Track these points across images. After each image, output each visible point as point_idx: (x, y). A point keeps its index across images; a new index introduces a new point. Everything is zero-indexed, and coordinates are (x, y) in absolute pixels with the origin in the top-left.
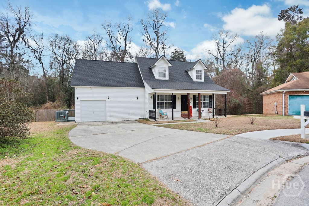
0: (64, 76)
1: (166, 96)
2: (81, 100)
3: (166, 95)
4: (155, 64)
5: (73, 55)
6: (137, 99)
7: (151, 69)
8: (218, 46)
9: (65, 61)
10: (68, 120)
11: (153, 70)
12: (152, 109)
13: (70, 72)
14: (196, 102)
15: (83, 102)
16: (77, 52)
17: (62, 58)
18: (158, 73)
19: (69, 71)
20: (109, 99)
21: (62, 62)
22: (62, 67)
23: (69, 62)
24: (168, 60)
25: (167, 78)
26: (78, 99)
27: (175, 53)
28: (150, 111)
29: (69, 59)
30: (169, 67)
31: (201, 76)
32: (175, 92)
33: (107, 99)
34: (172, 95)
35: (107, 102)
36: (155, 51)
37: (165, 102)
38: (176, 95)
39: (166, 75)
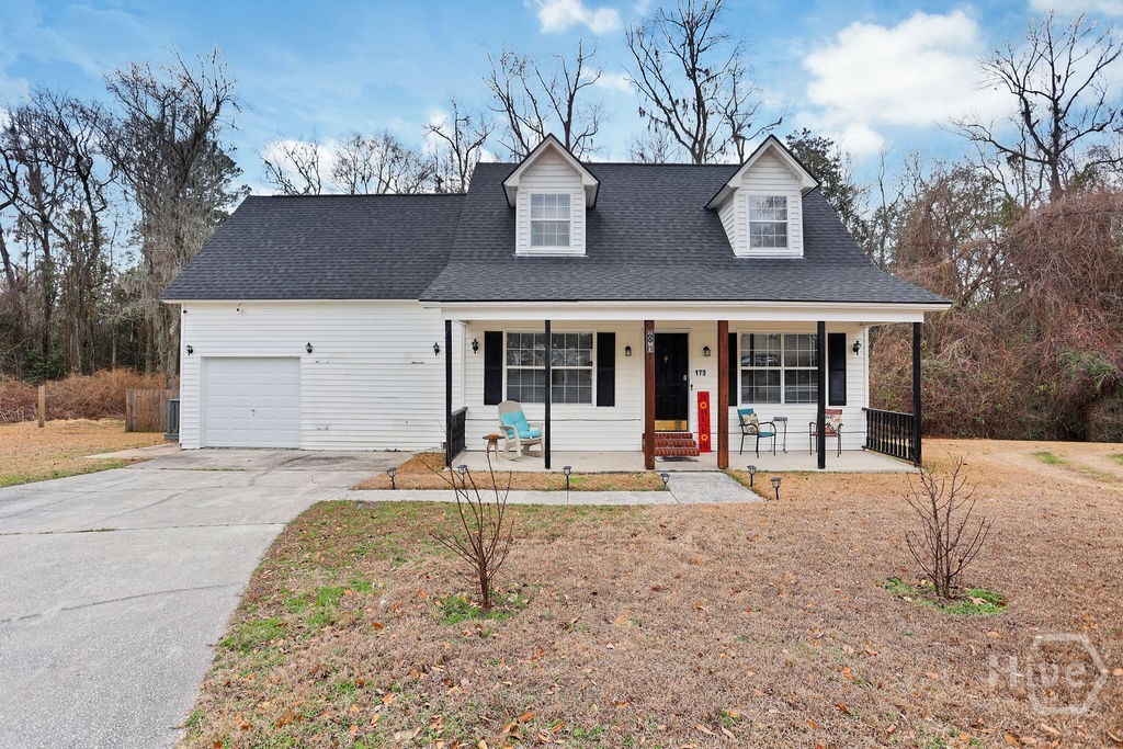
2: (203, 358)
18: (529, 223)
20: (312, 355)
26: (191, 352)
31: (783, 228)
33: (304, 354)
34: (543, 330)
35: (305, 367)
38: (612, 336)
39: (571, 234)
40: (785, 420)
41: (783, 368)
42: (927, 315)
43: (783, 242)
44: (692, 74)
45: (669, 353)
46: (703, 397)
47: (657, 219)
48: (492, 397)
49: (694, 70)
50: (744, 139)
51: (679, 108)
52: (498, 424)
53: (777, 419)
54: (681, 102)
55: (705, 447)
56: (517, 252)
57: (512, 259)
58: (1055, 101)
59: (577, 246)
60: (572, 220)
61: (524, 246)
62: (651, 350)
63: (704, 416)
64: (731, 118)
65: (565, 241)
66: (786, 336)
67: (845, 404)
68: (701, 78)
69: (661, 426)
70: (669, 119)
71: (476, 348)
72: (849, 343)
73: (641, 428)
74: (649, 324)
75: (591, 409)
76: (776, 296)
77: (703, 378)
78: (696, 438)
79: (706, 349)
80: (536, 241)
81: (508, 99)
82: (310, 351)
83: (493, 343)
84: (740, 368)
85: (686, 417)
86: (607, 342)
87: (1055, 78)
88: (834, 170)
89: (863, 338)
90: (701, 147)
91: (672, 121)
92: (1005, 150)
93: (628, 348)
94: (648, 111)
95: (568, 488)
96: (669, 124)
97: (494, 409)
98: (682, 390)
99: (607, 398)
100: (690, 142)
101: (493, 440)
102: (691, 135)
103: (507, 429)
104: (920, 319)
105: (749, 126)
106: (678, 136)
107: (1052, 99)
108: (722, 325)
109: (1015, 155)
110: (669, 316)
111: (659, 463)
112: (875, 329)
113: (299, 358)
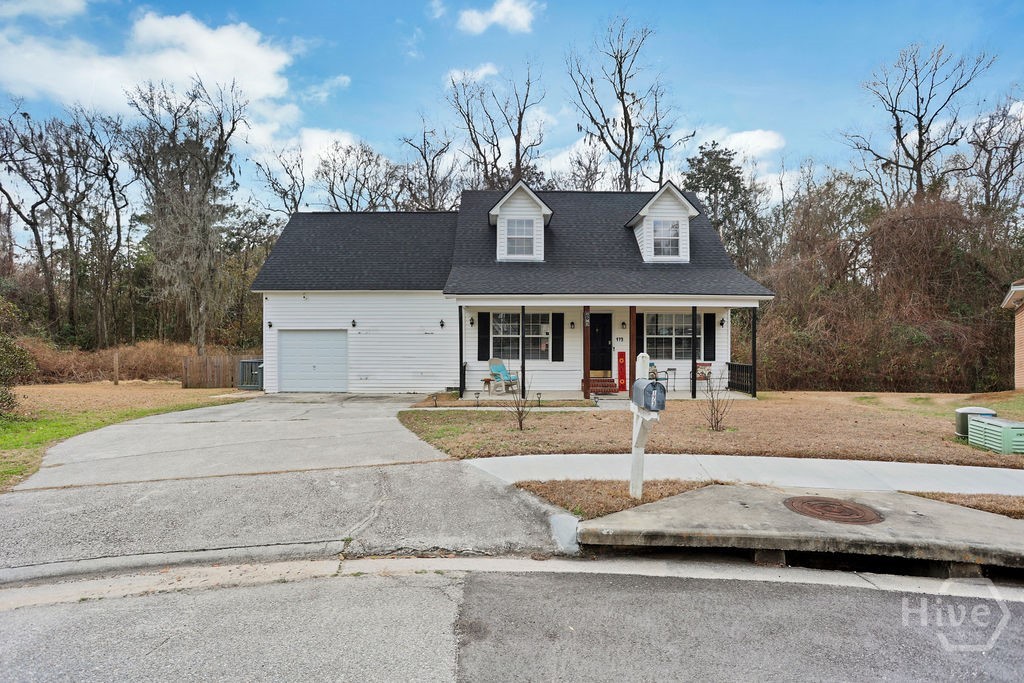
2: (280, 330)
8: (894, 114)
15: (285, 336)
20: (355, 328)
24: (535, 192)
26: (270, 326)
33: (350, 328)
35: (348, 336)
36: (621, 159)
38: (562, 315)
39: (534, 247)
40: (674, 369)
41: (674, 337)
42: (761, 303)
43: (676, 252)
44: (621, 96)
45: (599, 327)
46: (622, 355)
47: (592, 235)
48: (483, 355)
49: (622, 93)
50: (664, 148)
51: (610, 125)
52: (490, 372)
53: (669, 370)
54: (611, 120)
55: (622, 388)
56: (498, 258)
57: (495, 263)
58: (920, 119)
59: (538, 255)
60: (535, 236)
61: (502, 254)
62: (588, 325)
63: (622, 367)
64: (653, 131)
65: (530, 251)
66: (676, 315)
67: (714, 360)
68: (629, 100)
69: (593, 374)
70: (602, 134)
71: (472, 324)
72: (718, 320)
73: (581, 375)
74: (586, 308)
75: (548, 364)
76: (665, 291)
77: (621, 343)
78: (616, 382)
79: (623, 324)
80: (511, 251)
81: (468, 116)
82: (354, 326)
83: (484, 320)
84: (646, 336)
85: (610, 368)
86: (558, 320)
87: (920, 100)
88: (737, 175)
89: (727, 317)
90: (628, 157)
91: (605, 135)
92: (881, 158)
93: (572, 323)
94: (584, 127)
95: (539, 406)
96: (602, 138)
97: (485, 364)
98: (608, 350)
99: (558, 356)
100: (619, 152)
101: (487, 382)
102: (619, 147)
103: (495, 375)
104: (757, 305)
105: (669, 136)
106: (609, 148)
107: (917, 117)
108: (632, 309)
109: (889, 162)
110: (599, 303)
111: (592, 396)
112: (734, 311)
113: (346, 330)
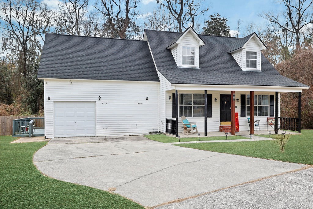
0: (27, 62)
1: (195, 95)
2: (54, 102)
3: (195, 93)
4: (177, 42)
5: (40, 27)
6: (147, 100)
7: (169, 51)
8: (288, 8)
9: (27, 37)
10: (34, 134)
11: (173, 52)
12: (171, 118)
13: (37, 56)
14: (246, 105)
15: (57, 104)
16: (48, 22)
17: (23, 31)
18: (182, 56)
19: (35, 53)
20: (101, 101)
21: (23, 38)
22: (23, 47)
23: (35, 39)
24: (198, 35)
25: (197, 65)
26: (49, 99)
27: (211, 23)
28: (168, 121)
29: (35, 33)
30: (201, 47)
31: (255, 62)
32: (210, 89)
33: (97, 100)
34: (204, 93)
35: (97, 105)
36: (178, 19)
37: (192, 105)
38: (211, 95)
41: (258, 105)
43: (255, 66)
57: (177, 68)
71: (170, 99)
82: (99, 99)
93: (216, 99)
99: (209, 115)
113: (95, 102)
